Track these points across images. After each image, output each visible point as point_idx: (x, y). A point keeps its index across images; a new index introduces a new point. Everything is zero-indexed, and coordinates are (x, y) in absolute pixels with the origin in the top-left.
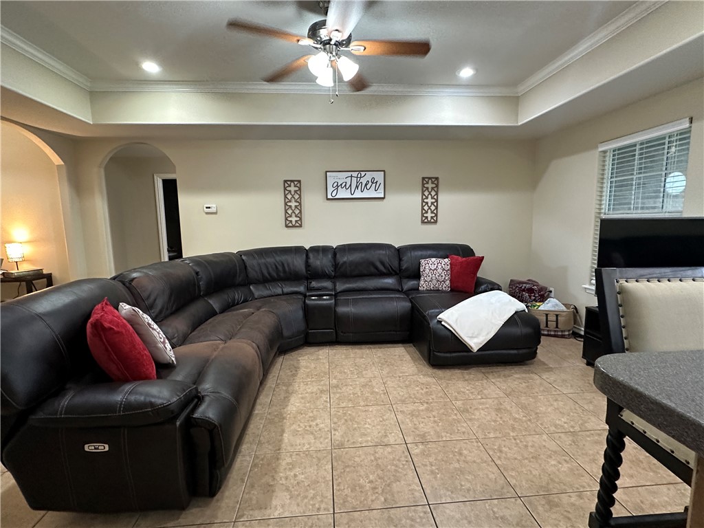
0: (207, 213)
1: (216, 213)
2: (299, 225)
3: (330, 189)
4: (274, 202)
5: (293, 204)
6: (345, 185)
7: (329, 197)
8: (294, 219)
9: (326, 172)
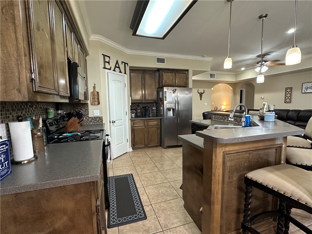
0: (261, 99)
1: (263, 99)
2: (290, 102)
3: (304, 89)
4: (281, 95)
5: (288, 95)
6: (311, 88)
7: (303, 92)
8: (288, 100)
9: (303, 83)
